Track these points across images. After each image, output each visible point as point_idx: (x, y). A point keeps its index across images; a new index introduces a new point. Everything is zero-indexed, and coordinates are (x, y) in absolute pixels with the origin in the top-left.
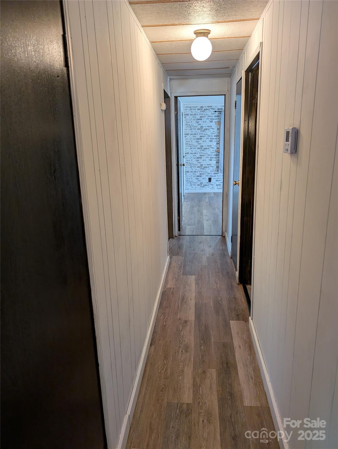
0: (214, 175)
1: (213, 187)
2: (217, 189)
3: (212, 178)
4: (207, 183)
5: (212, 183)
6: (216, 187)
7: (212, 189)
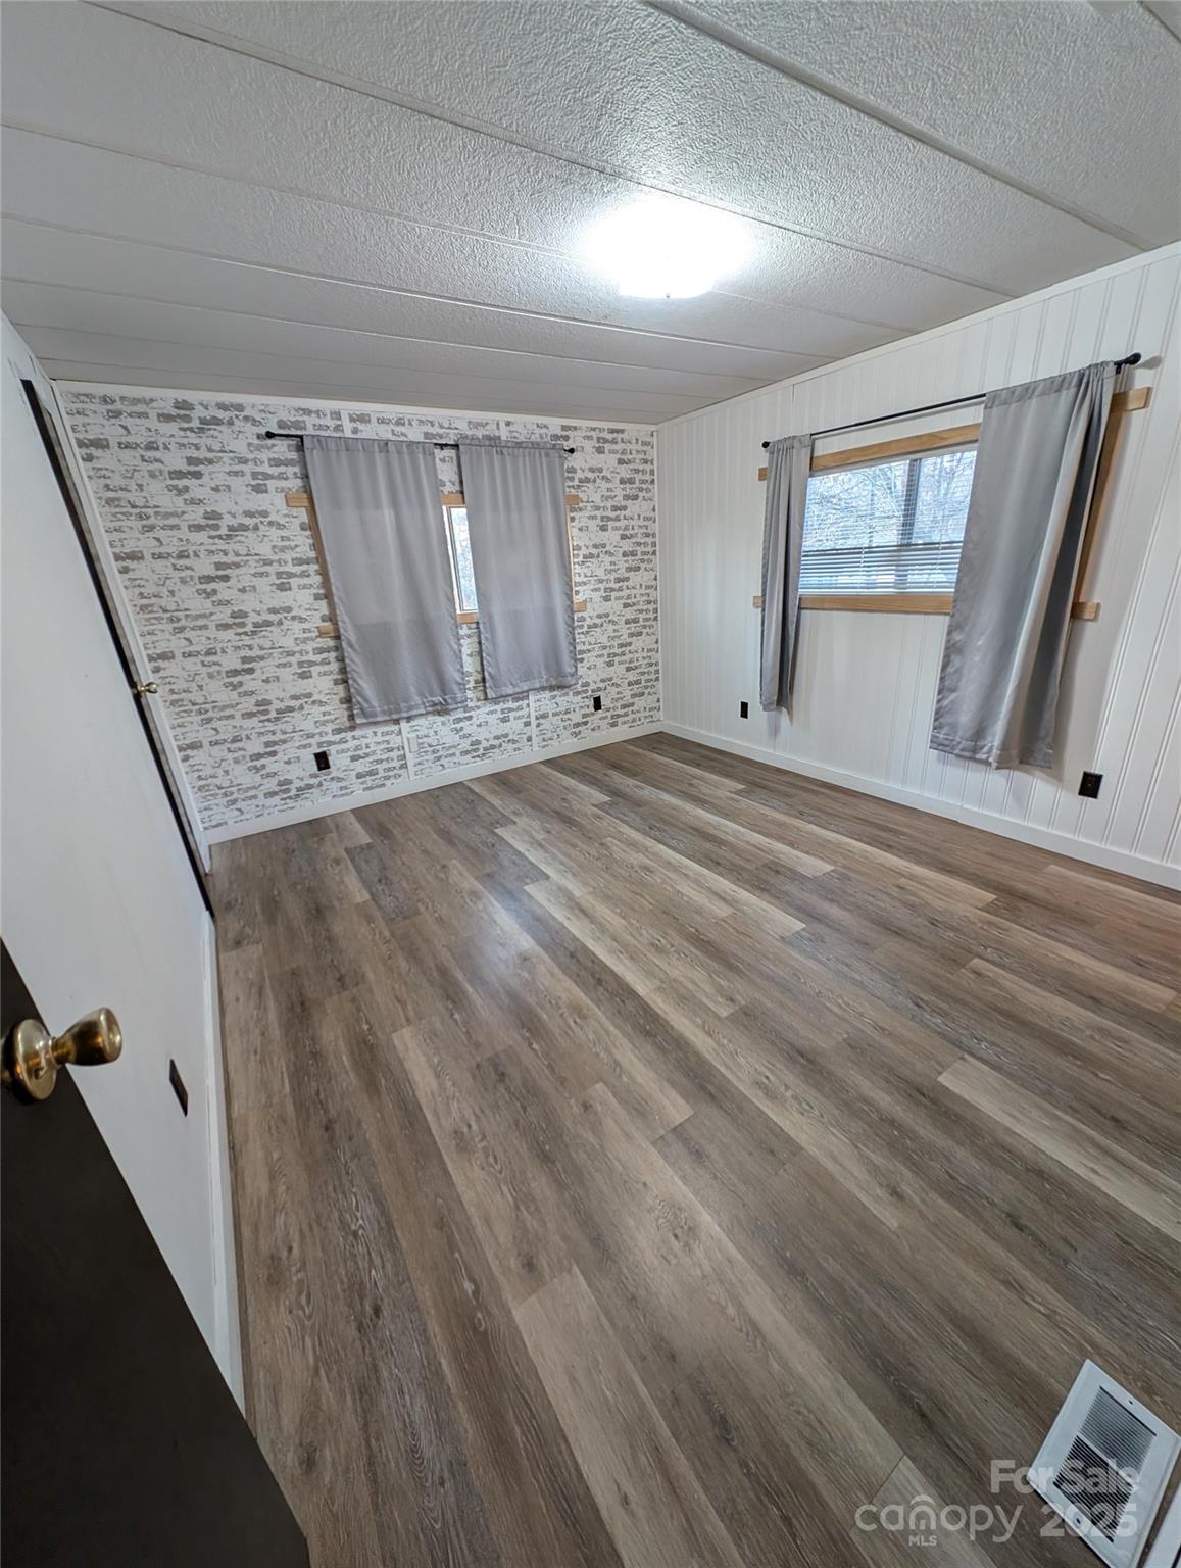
0: (337, 738)
1: (346, 788)
2: (365, 789)
3: (332, 751)
4: (313, 776)
5: (334, 771)
6: (357, 787)
7: (343, 795)
